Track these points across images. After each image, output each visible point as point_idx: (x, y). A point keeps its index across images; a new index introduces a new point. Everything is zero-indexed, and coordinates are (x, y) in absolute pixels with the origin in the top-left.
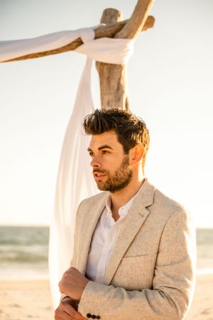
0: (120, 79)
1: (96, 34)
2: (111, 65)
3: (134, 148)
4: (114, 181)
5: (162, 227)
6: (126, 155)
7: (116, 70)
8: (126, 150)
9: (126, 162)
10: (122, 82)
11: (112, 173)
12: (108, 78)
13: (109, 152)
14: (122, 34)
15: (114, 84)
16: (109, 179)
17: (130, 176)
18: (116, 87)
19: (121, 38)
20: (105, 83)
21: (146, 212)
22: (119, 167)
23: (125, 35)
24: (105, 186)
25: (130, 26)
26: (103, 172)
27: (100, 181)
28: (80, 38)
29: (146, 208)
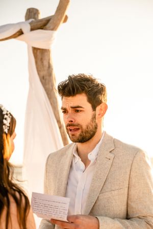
0: (49, 60)
1: (31, 26)
2: (43, 50)
3: (100, 106)
4: (85, 133)
5: (130, 166)
6: (94, 112)
7: (46, 53)
8: (94, 108)
9: (94, 117)
10: (51, 62)
11: (84, 127)
12: (42, 59)
13: (81, 111)
14: (50, 27)
15: (46, 63)
16: (82, 132)
17: (96, 128)
18: (47, 66)
19: (49, 30)
20: (39, 63)
21: (111, 156)
22: (90, 121)
23: (52, 27)
24: (78, 139)
25: (55, 22)
26: (77, 126)
27: (73, 135)
28: (21, 30)
29: (110, 152)
